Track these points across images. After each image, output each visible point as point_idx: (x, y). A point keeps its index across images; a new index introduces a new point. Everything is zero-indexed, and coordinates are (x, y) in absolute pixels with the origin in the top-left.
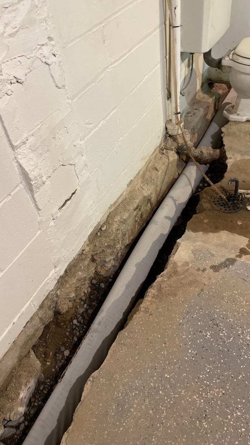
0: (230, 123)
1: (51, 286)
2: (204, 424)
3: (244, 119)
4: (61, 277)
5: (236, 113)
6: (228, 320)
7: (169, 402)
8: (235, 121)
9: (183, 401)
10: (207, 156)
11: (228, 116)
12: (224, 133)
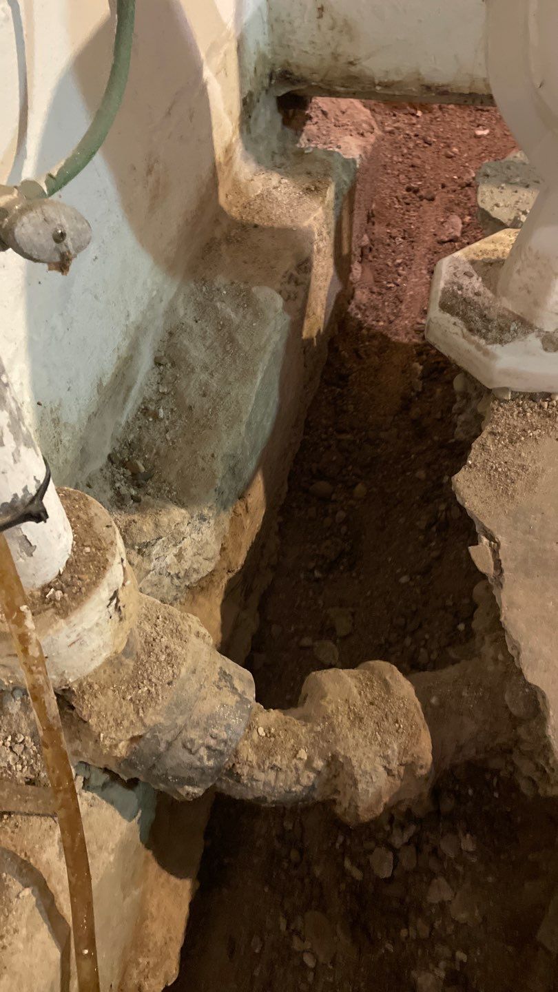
0: (501, 412)
5: (528, 327)
12: (491, 538)
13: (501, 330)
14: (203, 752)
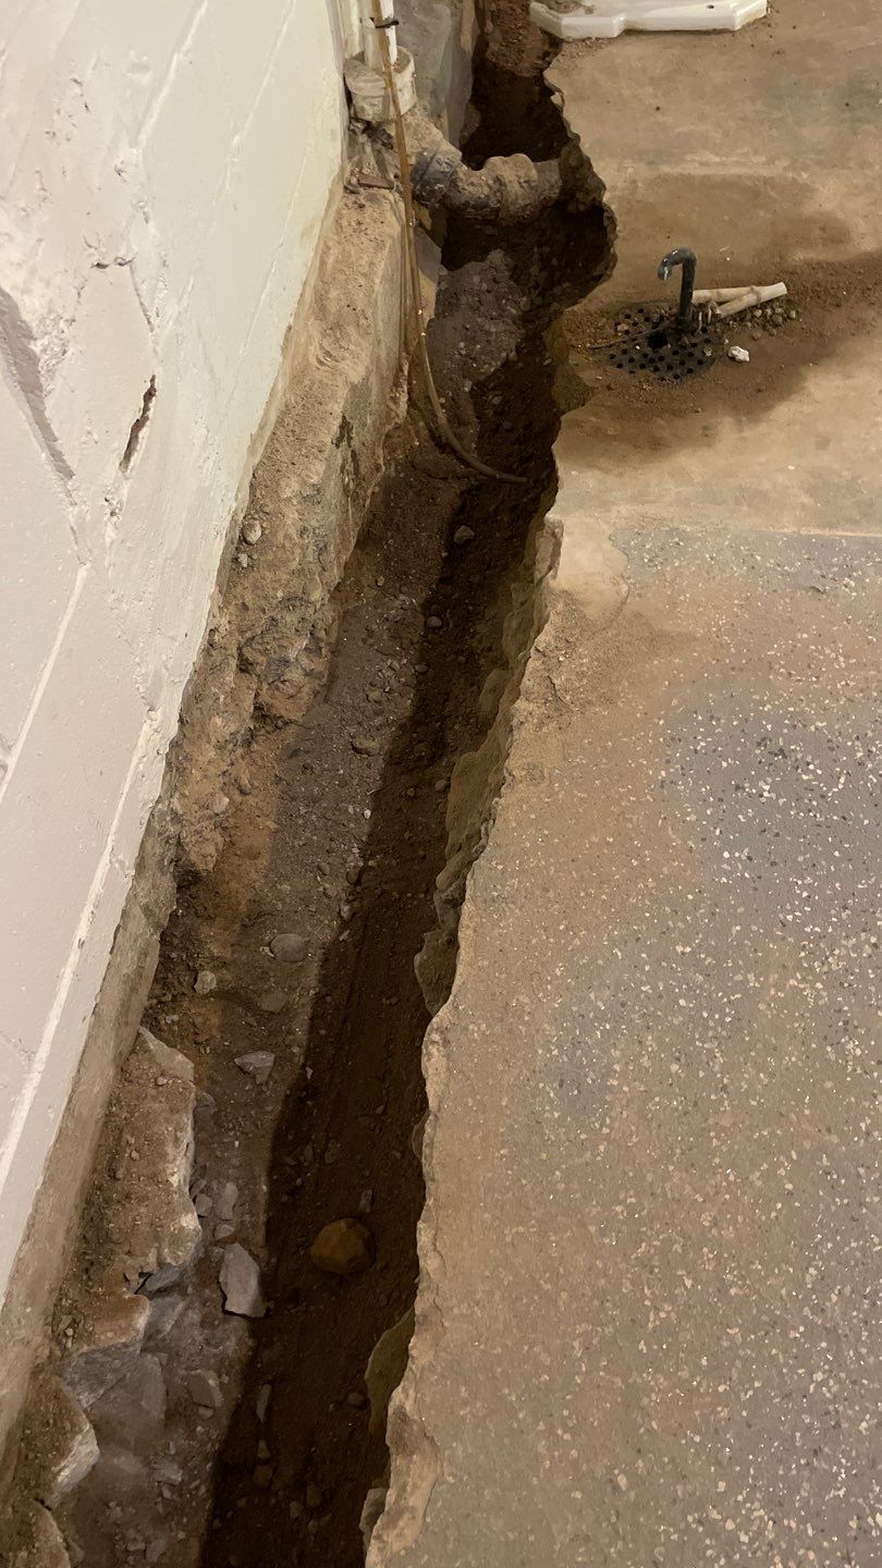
0: (565, 47)
1: (154, 787)
2: (850, 1046)
3: (616, 24)
4: (175, 745)
5: (578, 5)
6: (813, 728)
7: (721, 1022)
8: (583, 40)
9: (762, 1007)
10: (520, 191)
11: (555, 20)
12: (559, 91)
13: (566, 7)
14: (444, 165)
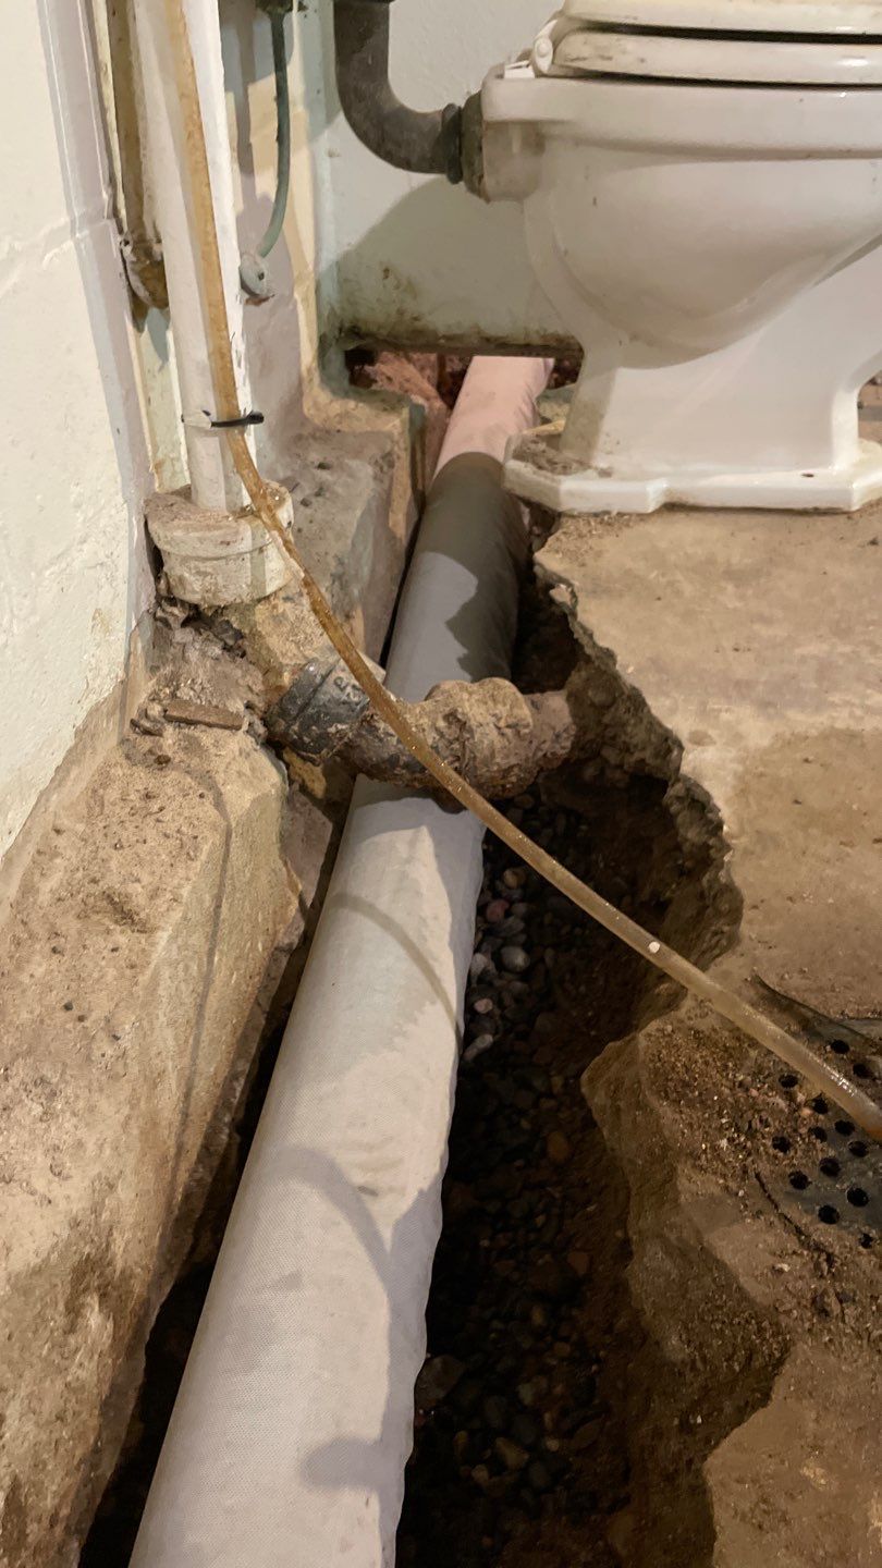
0: (568, 525)
3: (653, 493)
5: (584, 465)
8: (596, 515)
10: (498, 742)
11: (548, 482)
12: (566, 583)
13: (564, 467)
